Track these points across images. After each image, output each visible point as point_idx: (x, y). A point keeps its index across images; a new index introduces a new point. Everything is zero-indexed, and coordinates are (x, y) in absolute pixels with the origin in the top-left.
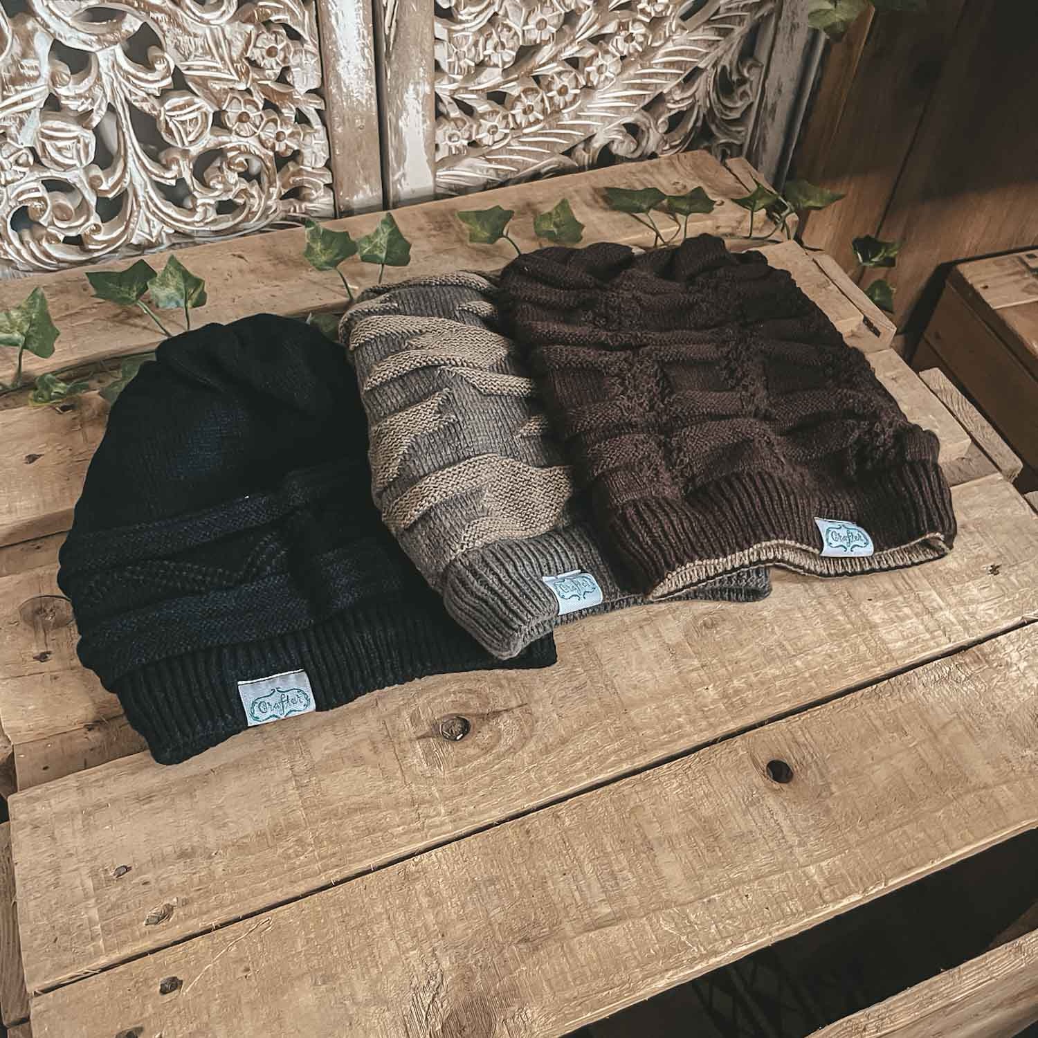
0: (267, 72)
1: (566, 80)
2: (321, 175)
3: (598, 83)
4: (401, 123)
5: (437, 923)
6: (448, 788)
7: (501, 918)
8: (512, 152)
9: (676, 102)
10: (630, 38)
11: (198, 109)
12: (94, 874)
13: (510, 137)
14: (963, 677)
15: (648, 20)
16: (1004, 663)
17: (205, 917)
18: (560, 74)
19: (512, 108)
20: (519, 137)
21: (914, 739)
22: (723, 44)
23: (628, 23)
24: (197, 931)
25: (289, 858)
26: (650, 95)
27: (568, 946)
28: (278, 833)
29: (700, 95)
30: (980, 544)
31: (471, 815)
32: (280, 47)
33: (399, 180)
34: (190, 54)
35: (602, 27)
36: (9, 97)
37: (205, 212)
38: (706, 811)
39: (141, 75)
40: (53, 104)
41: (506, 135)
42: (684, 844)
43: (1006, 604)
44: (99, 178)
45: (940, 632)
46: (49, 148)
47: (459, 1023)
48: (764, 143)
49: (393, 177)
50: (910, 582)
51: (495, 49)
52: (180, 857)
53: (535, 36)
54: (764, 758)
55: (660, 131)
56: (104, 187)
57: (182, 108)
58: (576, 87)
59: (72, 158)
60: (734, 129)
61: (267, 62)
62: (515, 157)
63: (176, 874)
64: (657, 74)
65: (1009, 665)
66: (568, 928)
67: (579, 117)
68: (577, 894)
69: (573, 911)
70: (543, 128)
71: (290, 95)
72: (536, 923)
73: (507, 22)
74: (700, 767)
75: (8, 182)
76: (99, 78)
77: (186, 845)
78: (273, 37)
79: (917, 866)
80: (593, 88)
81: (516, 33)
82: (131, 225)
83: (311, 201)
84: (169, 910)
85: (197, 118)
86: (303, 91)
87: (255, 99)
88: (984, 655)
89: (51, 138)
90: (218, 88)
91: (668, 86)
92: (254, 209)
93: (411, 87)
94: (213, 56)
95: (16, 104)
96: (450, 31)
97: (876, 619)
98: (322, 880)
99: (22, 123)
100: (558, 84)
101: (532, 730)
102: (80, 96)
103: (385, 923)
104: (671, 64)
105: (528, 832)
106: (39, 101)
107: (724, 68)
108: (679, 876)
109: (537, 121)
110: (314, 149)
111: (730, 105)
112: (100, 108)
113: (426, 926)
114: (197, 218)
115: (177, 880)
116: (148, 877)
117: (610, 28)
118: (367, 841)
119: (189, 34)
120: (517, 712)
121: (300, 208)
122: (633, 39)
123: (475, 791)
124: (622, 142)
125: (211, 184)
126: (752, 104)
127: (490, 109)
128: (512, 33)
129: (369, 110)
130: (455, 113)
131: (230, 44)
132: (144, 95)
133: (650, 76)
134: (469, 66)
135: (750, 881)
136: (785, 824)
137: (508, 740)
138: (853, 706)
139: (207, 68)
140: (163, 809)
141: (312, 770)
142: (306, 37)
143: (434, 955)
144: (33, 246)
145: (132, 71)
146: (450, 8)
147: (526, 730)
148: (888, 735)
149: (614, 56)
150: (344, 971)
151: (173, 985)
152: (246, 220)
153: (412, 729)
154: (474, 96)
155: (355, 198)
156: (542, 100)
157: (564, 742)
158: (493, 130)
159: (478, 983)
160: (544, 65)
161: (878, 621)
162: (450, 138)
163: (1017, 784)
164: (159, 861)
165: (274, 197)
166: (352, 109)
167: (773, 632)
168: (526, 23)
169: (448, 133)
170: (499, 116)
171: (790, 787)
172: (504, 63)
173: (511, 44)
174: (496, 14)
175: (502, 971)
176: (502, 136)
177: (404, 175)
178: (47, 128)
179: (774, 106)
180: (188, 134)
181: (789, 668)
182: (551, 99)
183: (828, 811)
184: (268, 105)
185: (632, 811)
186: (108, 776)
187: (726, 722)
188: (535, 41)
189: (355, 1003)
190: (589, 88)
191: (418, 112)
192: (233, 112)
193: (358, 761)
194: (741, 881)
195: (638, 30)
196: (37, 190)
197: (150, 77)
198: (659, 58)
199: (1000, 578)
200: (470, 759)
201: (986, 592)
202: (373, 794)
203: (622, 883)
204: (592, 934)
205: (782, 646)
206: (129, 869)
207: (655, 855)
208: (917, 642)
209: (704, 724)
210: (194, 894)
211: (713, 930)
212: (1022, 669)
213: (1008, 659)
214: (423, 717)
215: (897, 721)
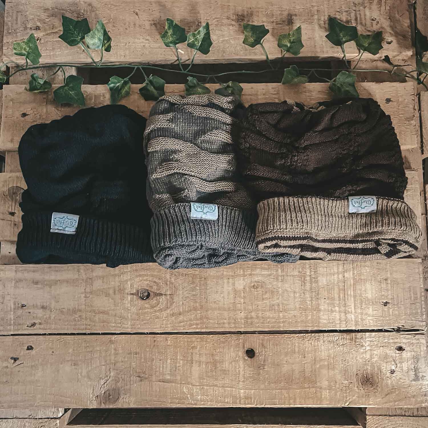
5: (114, 360)
6: (134, 316)
7: (134, 366)
12: (15, 304)
14: (341, 344)
17: (45, 331)
21: (306, 360)
24: (41, 333)
25: (75, 321)
27: (152, 384)
28: (74, 311)
30: (388, 290)
38: (217, 358)
42: (204, 366)
43: (380, 320)
45: (344, 322)
47: (109, 394)
50: (346, 296)
52: (42, 308)
54: (247, 347)
63: (40, 313)
65: (362, 346)
66: (154, 378)
68: (161, 369)
69: (158, 373)
72: (144, 373)
74: (224, 340)
77: (45, 304)
79: (279, 404)
84: (35, 324)
88: (356, 338)
97: (322, 308)
98: (84, 332)
101: (171, 305)
103: (99, 354)
105: (155, 341)
108: (197, 376)
113: (110, 360)
115: (40, 315)
116: (31, 311)
118: (102, 324)
120: (168, 297)
123: (143, 320)
135: (220, 387)
136: (242, 373)
137: (161, 306)
138: (292, 339)
140: (41, 288)
141: (91, 293)
143: (110, 370)
147: (169, 305)
148: (297, 355)
150: (81, 364)
151: (30, 348)
153: (130, 290)
157: (180, 314)
159: (119, 385)
163: (333, 392)
164: (34, 306)
167: (278, 299)
171: (251, 360)
175: (128, 383)
181: (276, 315)
183: (259, 374)
185: (193, 348)
186: (26, 270)
187: (242, 328)
189: (81, 375)
193: (107, 295)
194: (216, 386)
199: (386, 308)
200: (145, 308)
201: (375, 312)
202: (109, 309)
203: (177, 370)
204: (160, 383)
205: (278, 305)
206: (25, 306)
207: (192, 366)
208: (332, 323)
209: (233, 326)
210: (43, 322)
211: (199, 397)
212: (367, 350)
213: (364, 344)
214: (135, 286)
215: (304, 351)
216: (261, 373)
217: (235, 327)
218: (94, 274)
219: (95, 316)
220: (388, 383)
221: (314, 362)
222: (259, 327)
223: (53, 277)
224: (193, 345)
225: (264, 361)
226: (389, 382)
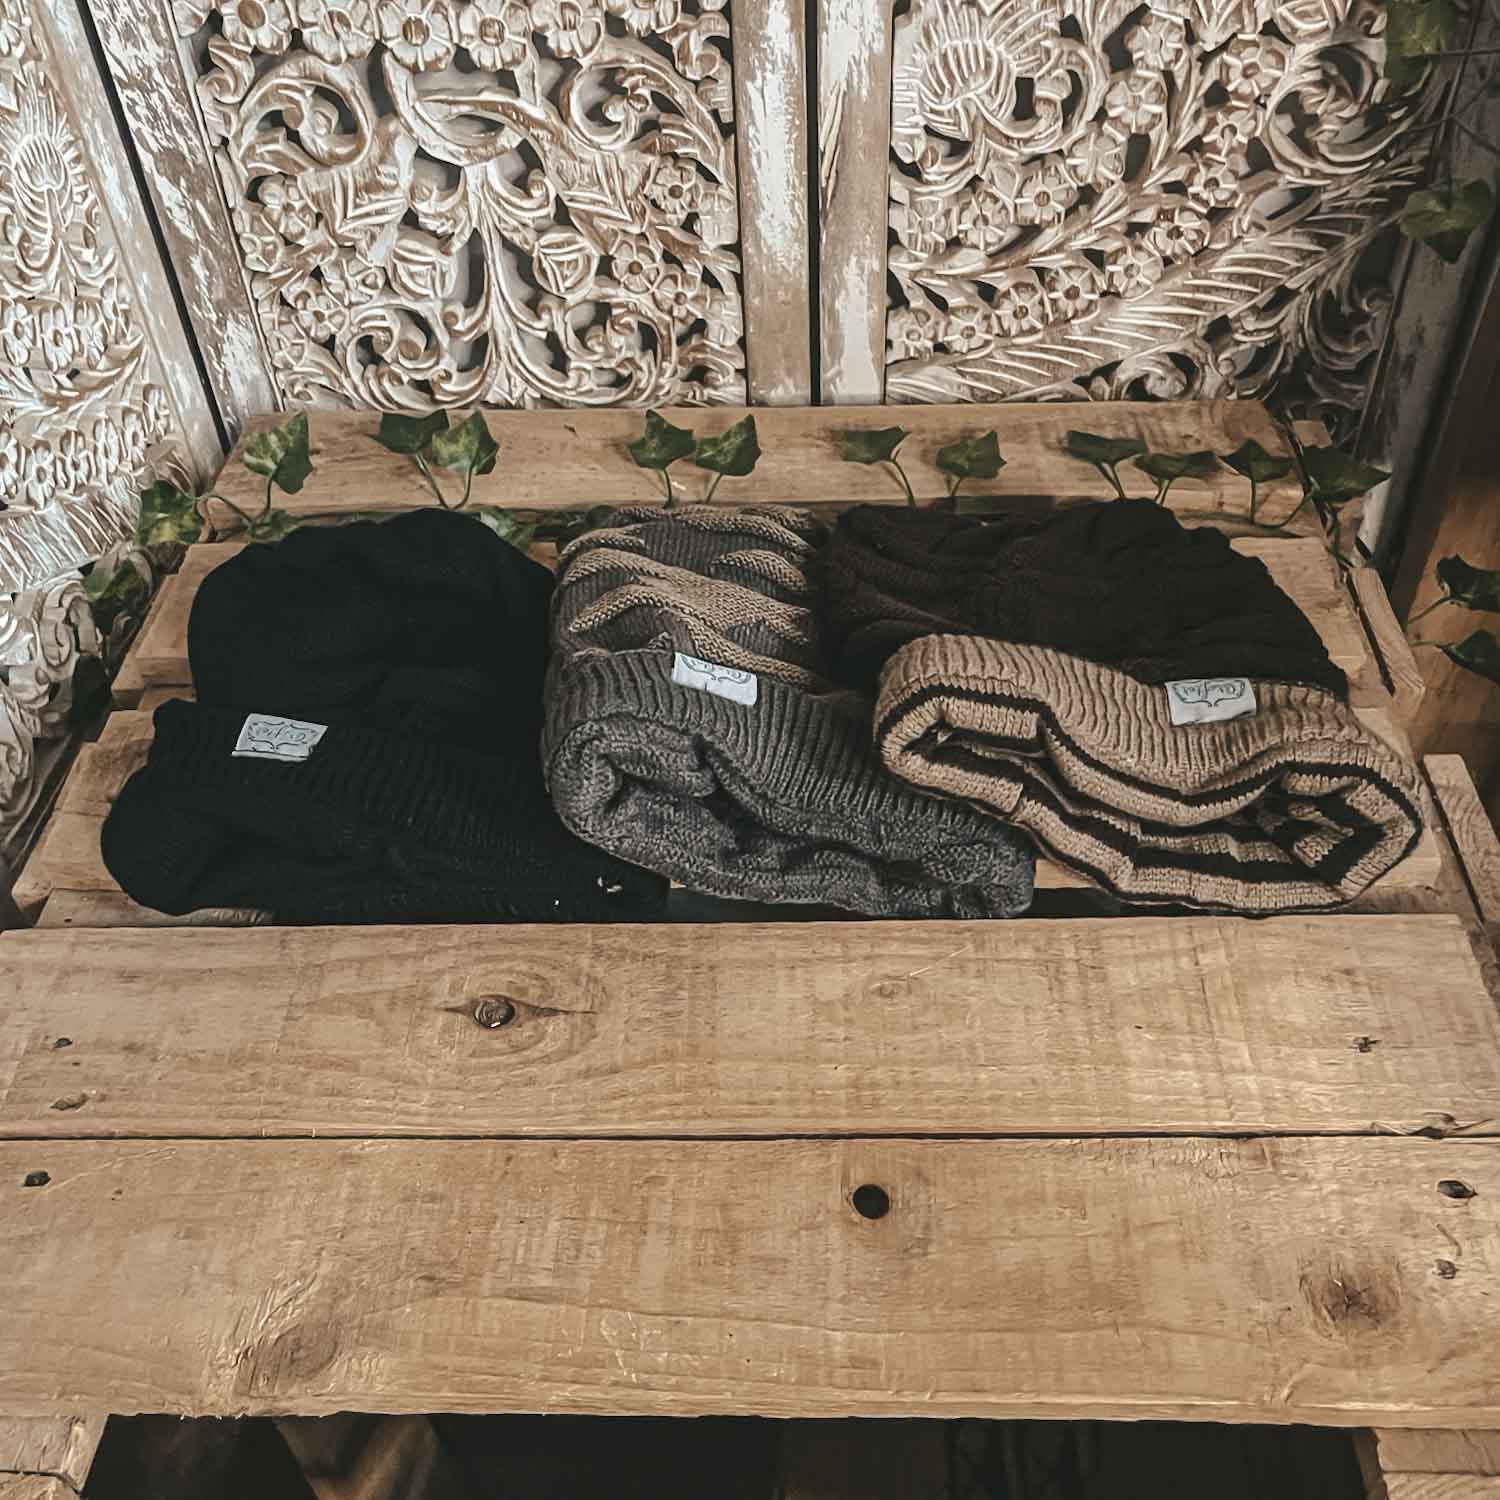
0: (668, 216)
1: (1077, 280)
2: (731, 357)
3: (1126, 291)
4: (837, 305)
5: (344, 1220)
6: (447, 1076)
7: (418, 1241)
8: (996, 366)
9: (1246, 333)
10: (1175, 233)
11: (580, 250)
12: (34, 1036)
13: (992, 346)
14: (1223, 1172)
15: (1204, 211)
16: (1302, 1173)
17: (113, 1121)
18: (1068, 269)
19: (997, 307)
20: (1006, 348)
21: (1092, 1226)
22: (1327, 260)
23: (1173, 211)
24: (96, 1133)
25: (233, 1089)
26: (1206, 317)
27: (475, 1305)
28: (237, 1060)
29: (1288, 326)
30: (1362, 1004)
31: (455, 1115)
32: (686, 187)
33: (832, 380)
34: (574, 182)
35: (1133, 212)
36: (361, 206)
37: (580, 379)
38: (740, 1215)
39: (514, 200)
40: (411, 220)
41: (987, 343)
42: (689, 1244)
43: (1356, 1097)
44: (455, 316)
45: (1222, 1102)
46: (401, 271)
47: (298, 1342)
48: (1394, 414)
49: (826, 375)
50: (1214, 1021)
51: (975, 224)
52: (125, 1048)
53: (1033, 213)
54: (859, 1177)
55: (1224, 371)
56: (459, 327)
57: (559, 245)
58: (1093, 291)
59: (425, 287)
60: (1345, 386)
61: (668, 204)
62: (998, 374)
63: (112, 1065)
64: (1217, 289)
65: (1306, 1180)
66: (486, 1283)
67: (1095, 333)
68: (521, 1252)
69: (504, 1267)
70: (1042, 341)
71: (696, 248)
73: (993, 190)
74: (770, 1158)
75: (351, 305)
76: (465, 196)
77: (139, 1039)
78: (678, 174)
80: (1117, 295)
81: (1004, 207)
82: (488, 379)
83: (716, 388)
84: (84, 1099)
85: (576, 261)
86: (713, 245)
87: (651, 247)
88: (1276, 1154)
89: (404, 259)
90: (605, 227)
91: (1235, 308)
92: (642, 385)
93: (854, 260)
94: (601, 188)
95: (368, 215)
96: (912, 193)
97: (1133, 1055)
98: (253, 1127)
99: (373, 237)
100: (1066, 282)
101: (583, 1044)
102: (440, 215)
103: (290, 1199)
104: (1242, 278)
106: (396, 215)
107: (1328, 294)
108: (658, 1277)
109: (1033, 331)
110: (724, 322)
111: (1336, 348)
112: (462, 232)
113: (329, 1220)
114: (570, 384)
115: (110, 1071)
116: (85, 1058)
117: (1146, 216)
118: (326, 1100)
119: (574, 158)
120: (578, 1019)
121: (702, 394)
122: (1180, 235)
123: (477, 1089)
124: (1162, 379)
125: (589, 344)
126: (1375, 353)
127: (966, 303)
128: (1000, 204)
129: (799, 281)
130: (918, 301)
131: (623, 175)
132: (516, 223)
133: (1207, 290)
134: (937, 243)
135: (747, 1319)
136: (838, 1268)
137: (548, 1046)
138: (1029, 1153)
139: (594, 202)
140: (141, 993)
141: (310, 1006)
142: (721, 179)
143: (319, 1254)
144: (373, 383)
145: (505, 194)
146: (914, 163)
147: (577, 1041)
148: (1055, 1209)
149: (1150, 255)
150: (213, 1233)
151: (39, 1180)
152: (630, 397)
153: (446, 997)
154: (944, 283)
155: (773, 393)
156: (1041, 302)
157: (614, 1071)
158: (969, 333)
159: (346, 1306)
160: (1044, 254)
161: (1134, 1058)
162: (908, 336)
163: (1217, 1344)
164: (102, 1045)
165: (667, 375)
166: (775, 276)
167: (970, 1027)
168: (1020, 194)
169: (907, 327)
170: (979, 315)
171: (873, 1225)
172: (987, 245)
173: (997, 220)
174: (977, 178)
175: (382, 1304)
176: (981, 343)
177: (839, 373)
178: (401, 248)
179: (1411, 359)
180: (565, 278)
181: (966, 1078)
182: (1054, 301)
183: (906, 1274)
184: (668, 257)
185: (650, 1181)
186: (107, 942)
187: (837, 1117)
188: (1032, 220)
189: (204, 1272)
190: (1111, 295)
191: (861, 293)
192: (622, 261)
193: (365, 1011)
194: (733, 1315)
195: (1188, 223)
196: (383, 318)
197: (526, 204)
198: (1221, 266)
199: (1368, 1059)
200: (491, 1053)
201: (1331, 1071)
202: (361, 1053)
203: (583, 1259)
204: (510, 1303)
205: (972, 1048)
206: (70, 1043)
207: (644, 1242)
208: (1177, 1103)
209: (806, 1110)
210: (116, 1093)
211: (661, 1358)
212: (1324, 1192)
213: (1311, 1172)
214: (465, 988)
215: (1081, 1195)
216: (916, 1268)
217: (814, 1115)
218: (335, 953)
219: (305, 1075)
220: (1437, 1311)
221: (1122, 1231)
222: (901, 1114)
223: (193, 963)
224: (653, 1173)
225: (927, 1227)
226: (1442, 1305)
